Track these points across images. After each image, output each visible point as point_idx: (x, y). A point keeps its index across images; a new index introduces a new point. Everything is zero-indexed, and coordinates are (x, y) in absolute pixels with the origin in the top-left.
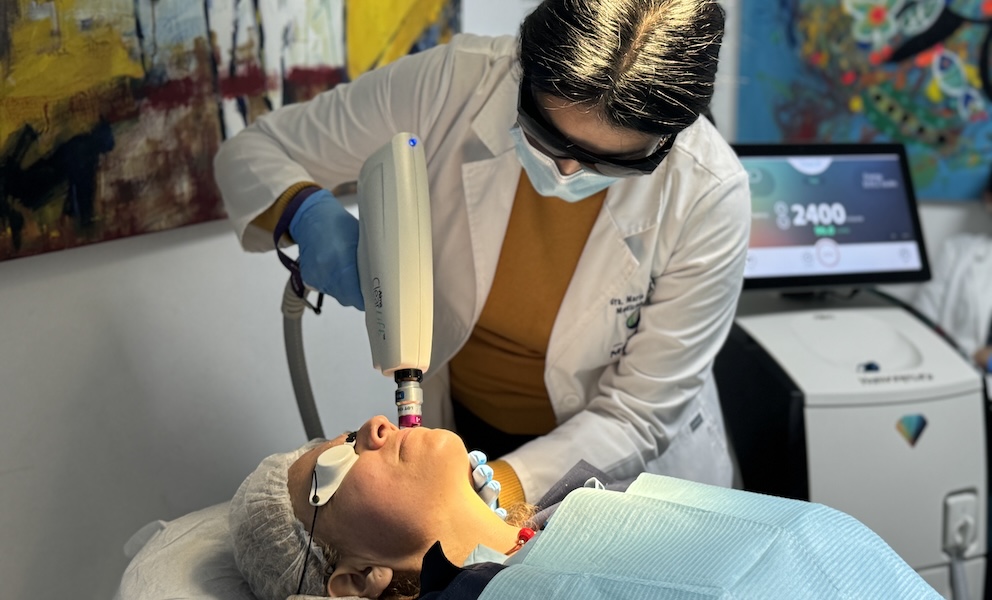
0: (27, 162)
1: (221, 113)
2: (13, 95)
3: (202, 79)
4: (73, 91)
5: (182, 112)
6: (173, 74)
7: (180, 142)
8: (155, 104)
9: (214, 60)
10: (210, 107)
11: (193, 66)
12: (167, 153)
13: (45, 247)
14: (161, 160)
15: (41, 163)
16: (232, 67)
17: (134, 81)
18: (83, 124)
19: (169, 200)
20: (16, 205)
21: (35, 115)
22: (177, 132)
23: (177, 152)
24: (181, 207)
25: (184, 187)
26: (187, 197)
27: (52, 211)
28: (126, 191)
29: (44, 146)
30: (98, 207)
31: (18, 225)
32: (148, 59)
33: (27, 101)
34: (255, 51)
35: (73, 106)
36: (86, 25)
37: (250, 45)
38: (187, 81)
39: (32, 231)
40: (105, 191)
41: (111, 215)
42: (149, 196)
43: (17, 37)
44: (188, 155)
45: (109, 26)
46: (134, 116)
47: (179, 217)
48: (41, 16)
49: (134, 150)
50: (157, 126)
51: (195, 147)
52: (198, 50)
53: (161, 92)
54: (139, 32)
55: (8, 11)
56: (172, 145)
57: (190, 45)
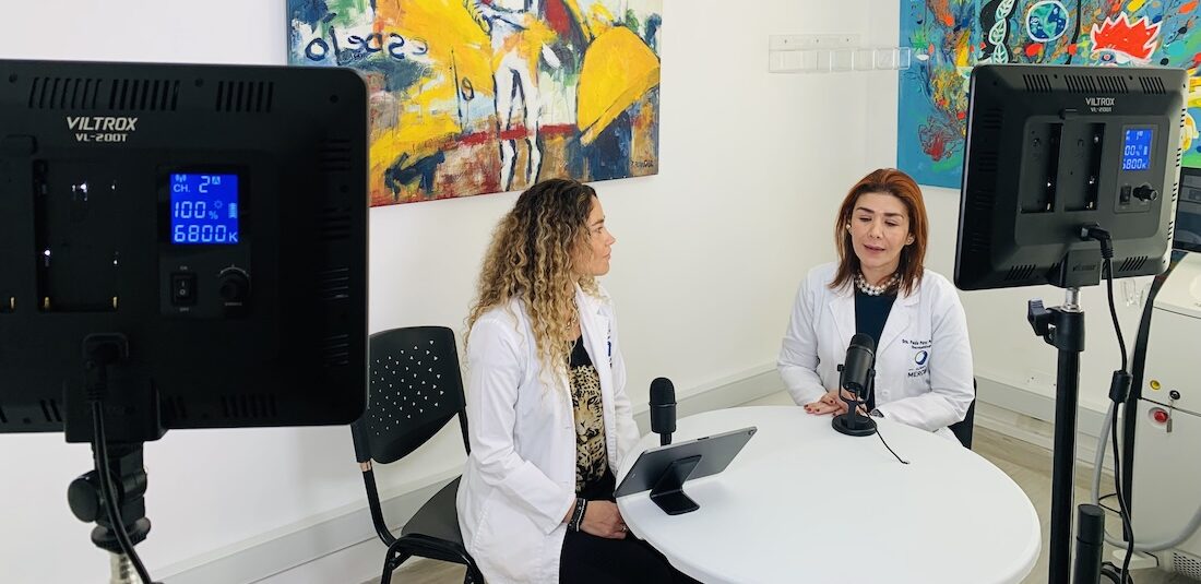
0: (404, 167)
2: (401, 140)
3: (491, 132)
4: (427, 139)
5: (479, 147)
6: (476, 130)
7: (478, 159)
8: (466, 143)
9: (499, 125)
10: (495, 144)
11: (487, 127)
12: (471, 164)
13: (409, 201)
14: (468, 167)
15: (410, 167)
16: (508, 127)
17: (456, 134)
18: (430, 152)
19: (471, 183)
20: (397, 183)
21: (408, 149)
22: (477, 155)
23: (476, 163)
24: (477, 187)
25: (479, 178)
26: (480, 183)
27: (414, 186)
28: (449, 179)
29: (412, 161)
30: (435, 185)
31: (397, 191)
32: (464, 125)
33: (405, 143)
34: (521, 119)
35: (426, 145)
36: (434, 113)
37: (519, 116)
38: (484, 133)
39: (404, 194)
40: (439, 178)
41: (442, 188)
42: (461, 182)
43: (402, 119)
44: (482, 164)
45: (445, 112)
46: (455, 148)
47: (476, 191)
48: (414, 110)
49: (454, 162)
50: (466, 152)
51: (486, 161)
52: (490, 120)
53: (470, 138)
54: (460, 115)
55: (398, 108)
56: (474, 160)
57: (485, 118)
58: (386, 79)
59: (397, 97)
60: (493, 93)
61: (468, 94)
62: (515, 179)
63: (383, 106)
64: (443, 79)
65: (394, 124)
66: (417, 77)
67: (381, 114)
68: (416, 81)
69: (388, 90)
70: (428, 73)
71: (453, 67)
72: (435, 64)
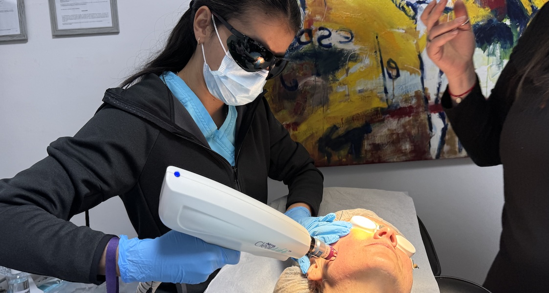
0: (334, 136)
1: (429, 119)
2: (330, 116)
3: (419, 106)
4: (354, 113)
5: (406, 119)
6: (402, 105)
7: (405, 130)
8: (392, 116)
9: (427, 99)
10: (423, 116)
11: (414, 102)
12: (398, 134)
13: (340, 164)
14: (395, 137)
15: (340, 137)
16: (437, 100)
17: (382, 109)
18: (357, 124)
19: (399, 151)
20: (329, 150)
21: (338, 122)
22: (404, 126)
23: (403, 133)
24: (405, 154)
25: (407, 146)
26: (408, 151)
27: (343, 153)
28: (377, 147)
29: (341, 131)
30: (363, 152)
31: (330, 156)
32: (390, 101)
33: (334, 118)
35: (354, 119)
36: (360, 91)
38: (411, 107)
39: (335, 158)
40: (367, 145)
41: (369, 155)
42: (388, 150)
43: (331, 98)
44: (409, 134)
45: (372, 91)
46: (383, 121)
47: (404, 158)
48: (341, 90)
49: (381, 133)
50: (393, 124)
51: (414, 132)
52: (417, 95)
53: (396, 112)
54: (386, 91)
55: (328, 90)
56: (401, 131)
57: (412, 94)
58: (316, 66)
59: (327, 80)
60: (420, 71)
61: (394, 73)
62: (446, 148)
63: (315, 87)
64: (368, 61)
65: (325, 102)
66: (345, 61)
67: (313, 95)
68: (343, 66)
69: (318, 75)
70: (354, 58)
71: (378, 50)
72: (360, 49)
